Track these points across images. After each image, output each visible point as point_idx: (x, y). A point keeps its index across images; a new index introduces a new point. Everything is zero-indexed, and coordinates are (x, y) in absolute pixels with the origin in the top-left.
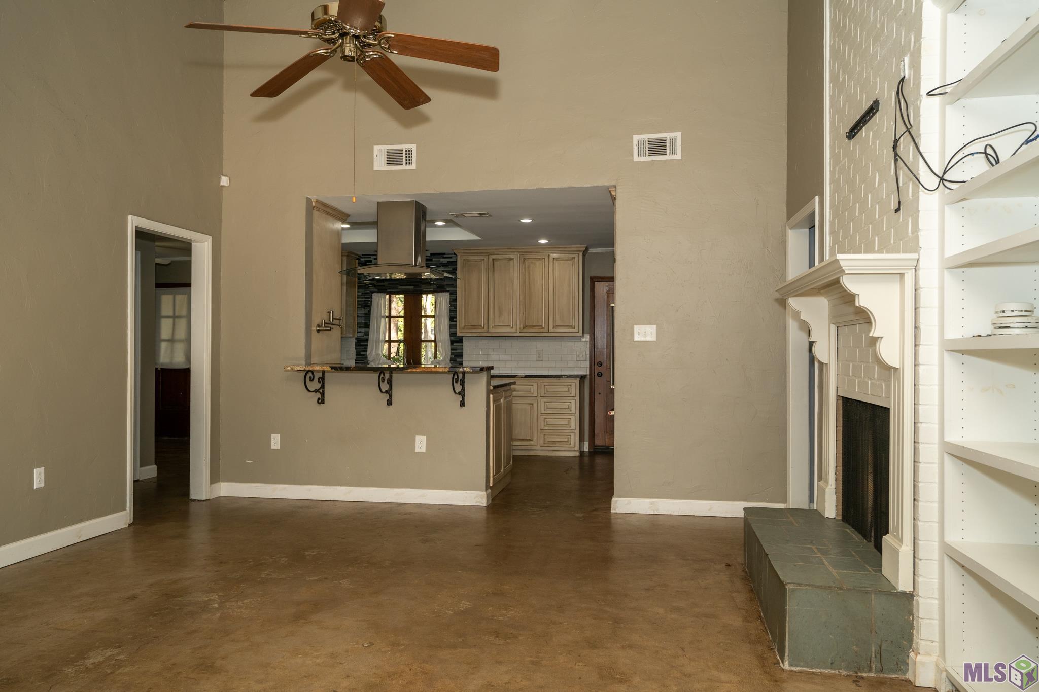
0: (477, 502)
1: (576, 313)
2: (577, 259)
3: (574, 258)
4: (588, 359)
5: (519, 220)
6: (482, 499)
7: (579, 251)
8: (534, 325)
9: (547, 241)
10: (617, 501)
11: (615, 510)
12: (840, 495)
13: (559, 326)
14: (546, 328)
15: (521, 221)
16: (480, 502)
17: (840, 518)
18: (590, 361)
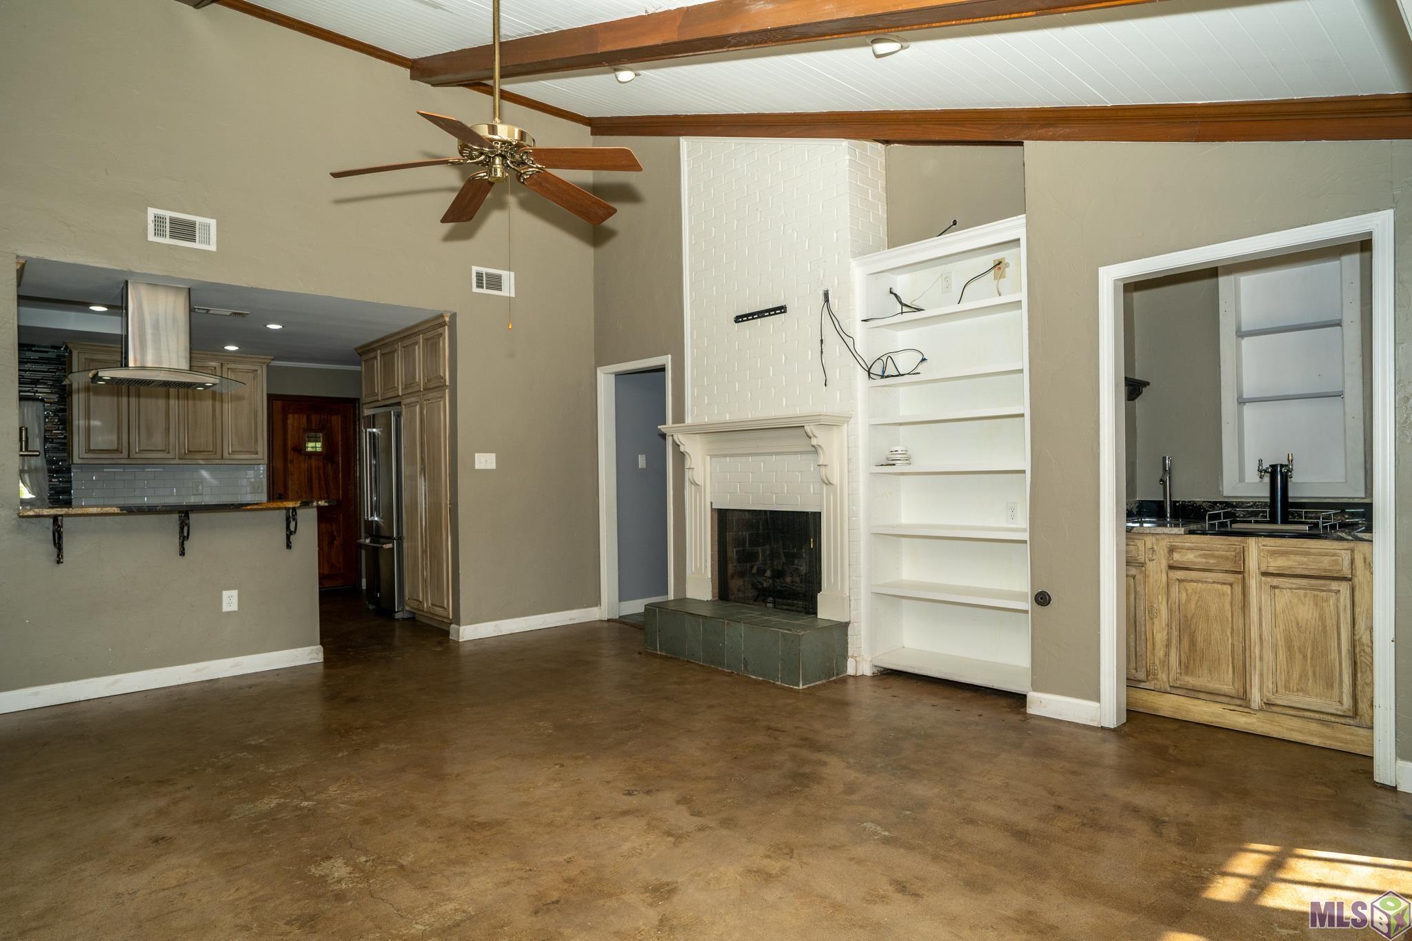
0: (311, 659)
1: (259, 436)
2: (259, 372)
3: (256, 371)
4: (265, 491)
5: (265, 326)
6: (318, 654)
7: (264, 363)
8: (201, 450)
9: (237, 348)
10: (465, 629)
11: (463, 638)
12: (717, 582)
13: (236, 451)
14: (219, 454)
15: (268, 326)
16: (314, 659)
17: (717, 598)
18: (268, 493)
